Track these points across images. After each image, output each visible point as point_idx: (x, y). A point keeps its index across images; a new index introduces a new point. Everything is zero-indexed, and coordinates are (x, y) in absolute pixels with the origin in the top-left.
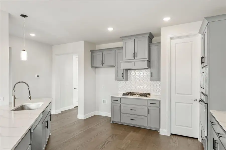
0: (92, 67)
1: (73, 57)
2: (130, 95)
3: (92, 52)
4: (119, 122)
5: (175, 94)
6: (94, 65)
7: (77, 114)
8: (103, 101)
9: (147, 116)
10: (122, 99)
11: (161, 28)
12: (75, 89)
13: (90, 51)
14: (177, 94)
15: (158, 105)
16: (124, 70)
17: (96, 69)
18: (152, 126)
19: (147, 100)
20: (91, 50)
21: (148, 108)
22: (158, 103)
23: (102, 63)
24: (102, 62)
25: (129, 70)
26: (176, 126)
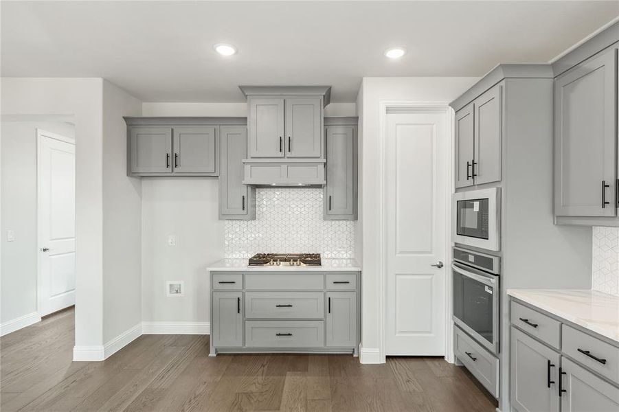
0: (130, 172)
1: (39, 136)
2: (272, 262)
3: (132, 122)
4: (240, 349)
5: (396, 254)
6: (142, 169)
7: (74, 344)
8: (171, 285)
9: (324, 320)
10: (247, 277)
11: (364, 78)
12: (45, 250)
13: (125, 118)
14: (401, 252)
15: (352, 285)
16: (249, 189)
17: (145, 182)
18: (337, 343)
19: (325, 274)
20: (125, 116)
21: (329, 295)
22: (352, 279)
23: (170, 163)
24: (170, 159)
25: (257, 190)
26: (397, 335)
